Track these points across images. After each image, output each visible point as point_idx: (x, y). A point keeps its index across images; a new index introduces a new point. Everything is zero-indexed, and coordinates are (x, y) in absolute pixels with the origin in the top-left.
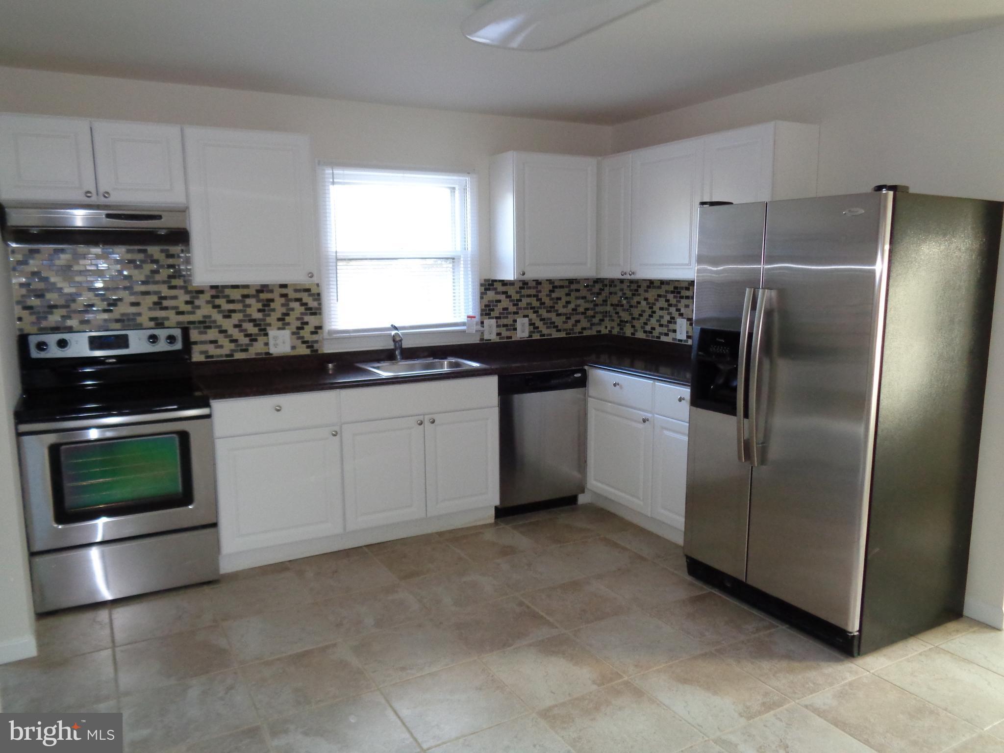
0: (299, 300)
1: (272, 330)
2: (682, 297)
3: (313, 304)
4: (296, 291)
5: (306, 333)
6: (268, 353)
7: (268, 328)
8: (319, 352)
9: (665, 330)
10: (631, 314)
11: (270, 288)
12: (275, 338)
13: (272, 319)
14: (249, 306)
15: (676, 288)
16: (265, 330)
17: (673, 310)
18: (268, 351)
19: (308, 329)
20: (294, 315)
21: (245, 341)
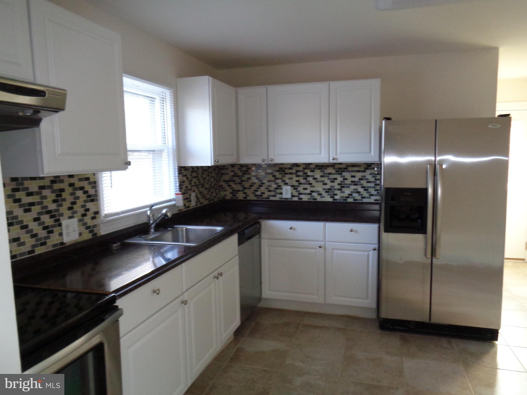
0: (82, 188)
1: (64, 219)
2: (287, 174)
3: (91, 192)
4: (81, 180)
5: (87, 219)
6: (62, 243)
7: (61, 218)
8: (98, 235)
9: (273, 193)
10: (243, 186)
11: (61, 178)
12: (67, 226)
13: (63, 209)
14: (45, 197)
15: (280, 168)
16: (58, 220)
17: (279, 181)
18: (62, 241)
19: (90, 214)
20: (80, 203)
21: (42, 234)
